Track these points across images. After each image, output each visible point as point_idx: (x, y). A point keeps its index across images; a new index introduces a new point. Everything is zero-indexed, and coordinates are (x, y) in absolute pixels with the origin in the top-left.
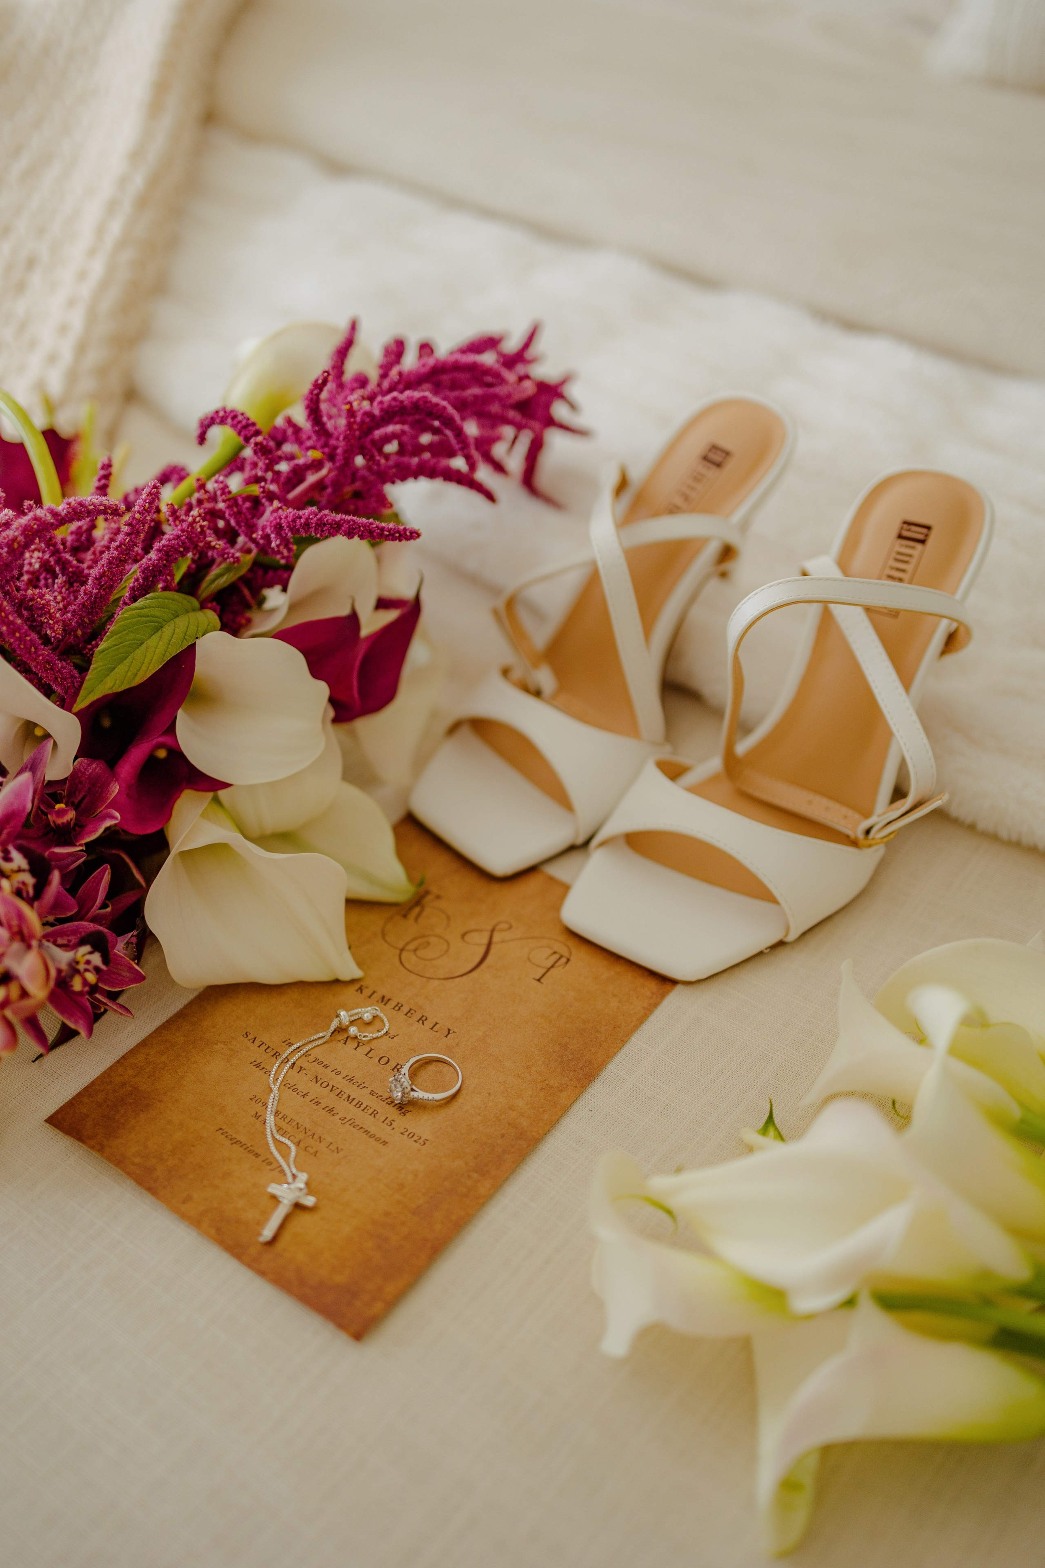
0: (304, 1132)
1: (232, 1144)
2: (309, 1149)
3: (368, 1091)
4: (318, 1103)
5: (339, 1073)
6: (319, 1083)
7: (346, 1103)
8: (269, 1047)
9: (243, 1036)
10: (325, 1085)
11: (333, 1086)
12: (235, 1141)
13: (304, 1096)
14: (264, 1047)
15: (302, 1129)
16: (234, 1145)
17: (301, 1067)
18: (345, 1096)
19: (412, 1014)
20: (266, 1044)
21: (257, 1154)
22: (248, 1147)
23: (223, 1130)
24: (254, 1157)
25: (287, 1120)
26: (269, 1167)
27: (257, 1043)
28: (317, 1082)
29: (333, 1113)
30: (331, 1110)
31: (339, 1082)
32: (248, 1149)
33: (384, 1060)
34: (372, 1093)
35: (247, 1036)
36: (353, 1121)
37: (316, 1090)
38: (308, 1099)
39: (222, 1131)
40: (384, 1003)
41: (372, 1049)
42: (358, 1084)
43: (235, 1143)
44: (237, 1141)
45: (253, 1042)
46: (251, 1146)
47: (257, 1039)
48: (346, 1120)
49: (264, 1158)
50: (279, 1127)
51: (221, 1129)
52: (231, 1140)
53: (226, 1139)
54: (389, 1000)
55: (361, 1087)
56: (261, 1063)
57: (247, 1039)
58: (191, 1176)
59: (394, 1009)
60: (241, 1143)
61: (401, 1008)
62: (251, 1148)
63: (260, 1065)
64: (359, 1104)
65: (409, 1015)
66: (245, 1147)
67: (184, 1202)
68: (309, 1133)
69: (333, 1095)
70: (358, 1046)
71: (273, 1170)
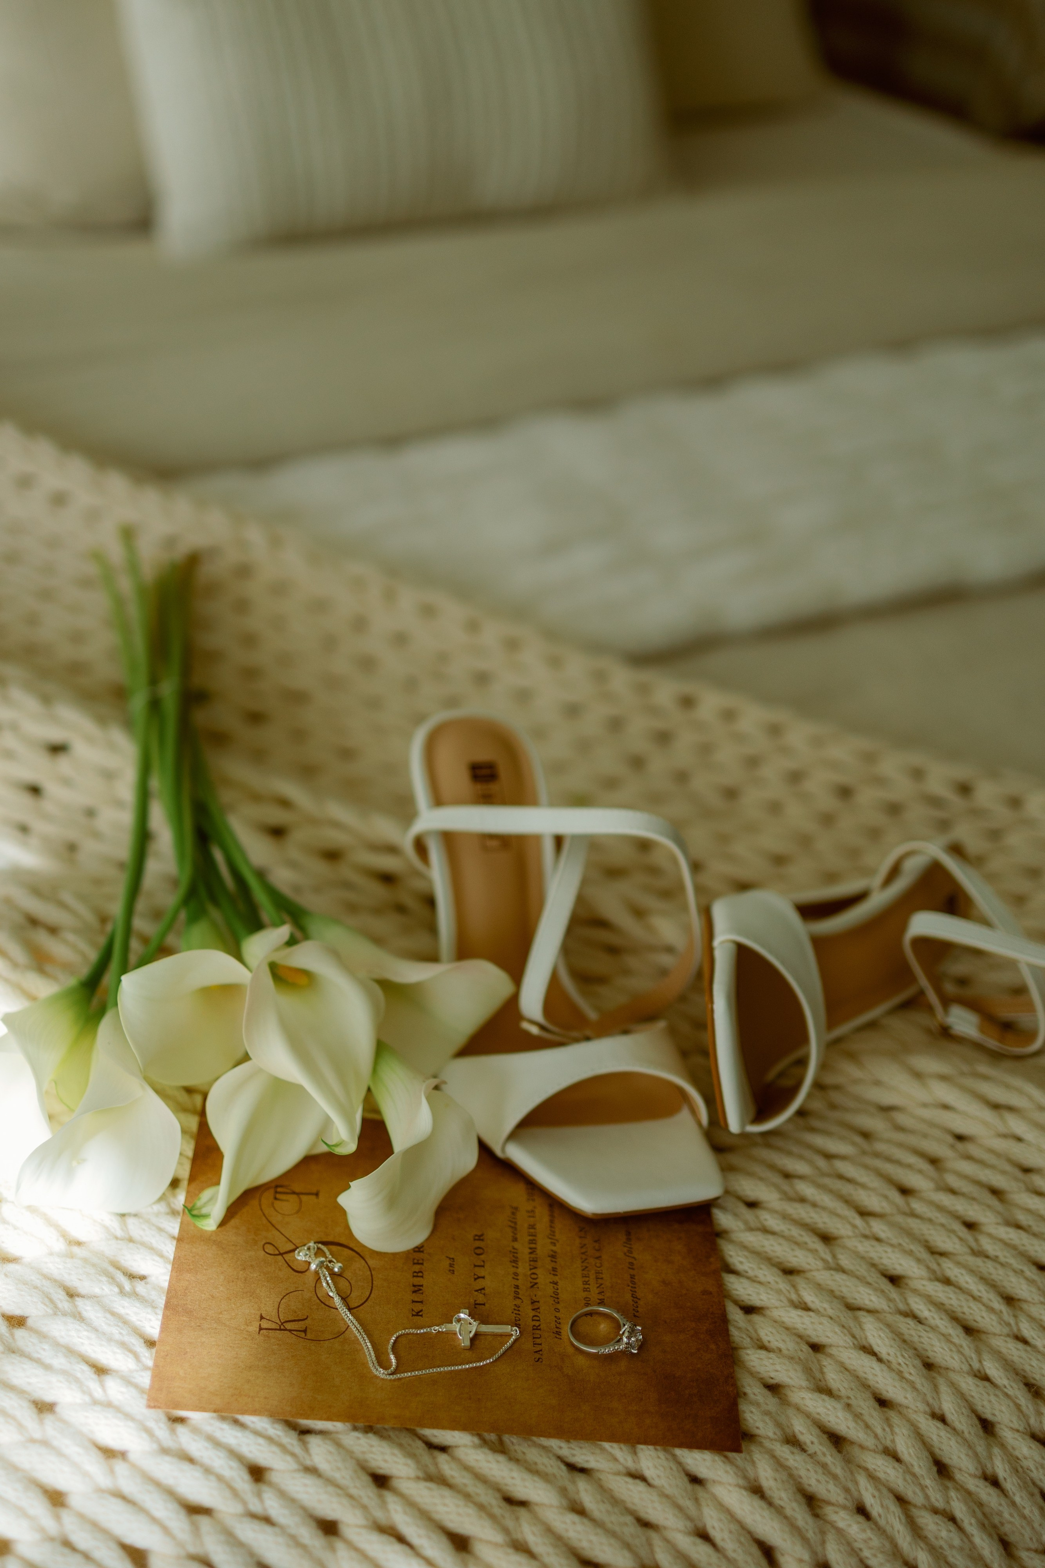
0: (587, 1261)
1: (639, 1299)
2: (597, 1247)
3: (516, 1245)
4: (554, 1269)
5: (516, 1274)
6: (535, 1281)
7: (538, 1251)
8: (534, 1338)
9: (542, 1362)
10: (534, 1276)
11: (531, 1269)
12: (635, 1299)
13: (556, 1283)
14: (538, 1341)
15: (585, 1264)
16: (638, 1297)
17: (532, 1303)
18: (532, 1256)
19: (418, 1260)
20: (534, 1341)
21: (632, 1278)
22: (632, 1287)
23: (634, 1313)
24: (636, 1277)
25: (587, 1279)
26: (635, 1262)
27: (538, 1348)
28: (536, 1283)
29: (554, 1254)
30: (553, 1256)
31: (523, 1268)
32: (633, 1285)
33: (478, 1251)
34: (515, 1240)
35: (539, 1359)
36: (550, 1236)
37: (543, 1278)
38: (556, 1279)
39: (636, 1314)
40: (421, 1288)
41: (475, 1266)
42: (515, 1255)
43: (636, 1298)
44: (634, 1297)
45: (541, 1350)
46: (629, 1286)
47: (535, 1351)
48: (553, 1241)
49: (631, 1270)
50: (597, 1281)
51: (635, 1316)
52: (637, 1302)
53: (639, 1306)
54: (414, 1286)
55: (515, 1251)
56: (553, 1333)
57: (542, 1357)
58: (689, 1304)
59: (422, 1277)
60: (632, 1294)
61: (417, 1271)
62: (631, 1285)
63: (557, 1331)
64: (532, 1242)
65: (421, 1262)
66: (633, 1290)
67: (711, 1293)
68: (584, 1257)
69: (539, 1264)
70: (479, 1277)
71: (634, 1258)
